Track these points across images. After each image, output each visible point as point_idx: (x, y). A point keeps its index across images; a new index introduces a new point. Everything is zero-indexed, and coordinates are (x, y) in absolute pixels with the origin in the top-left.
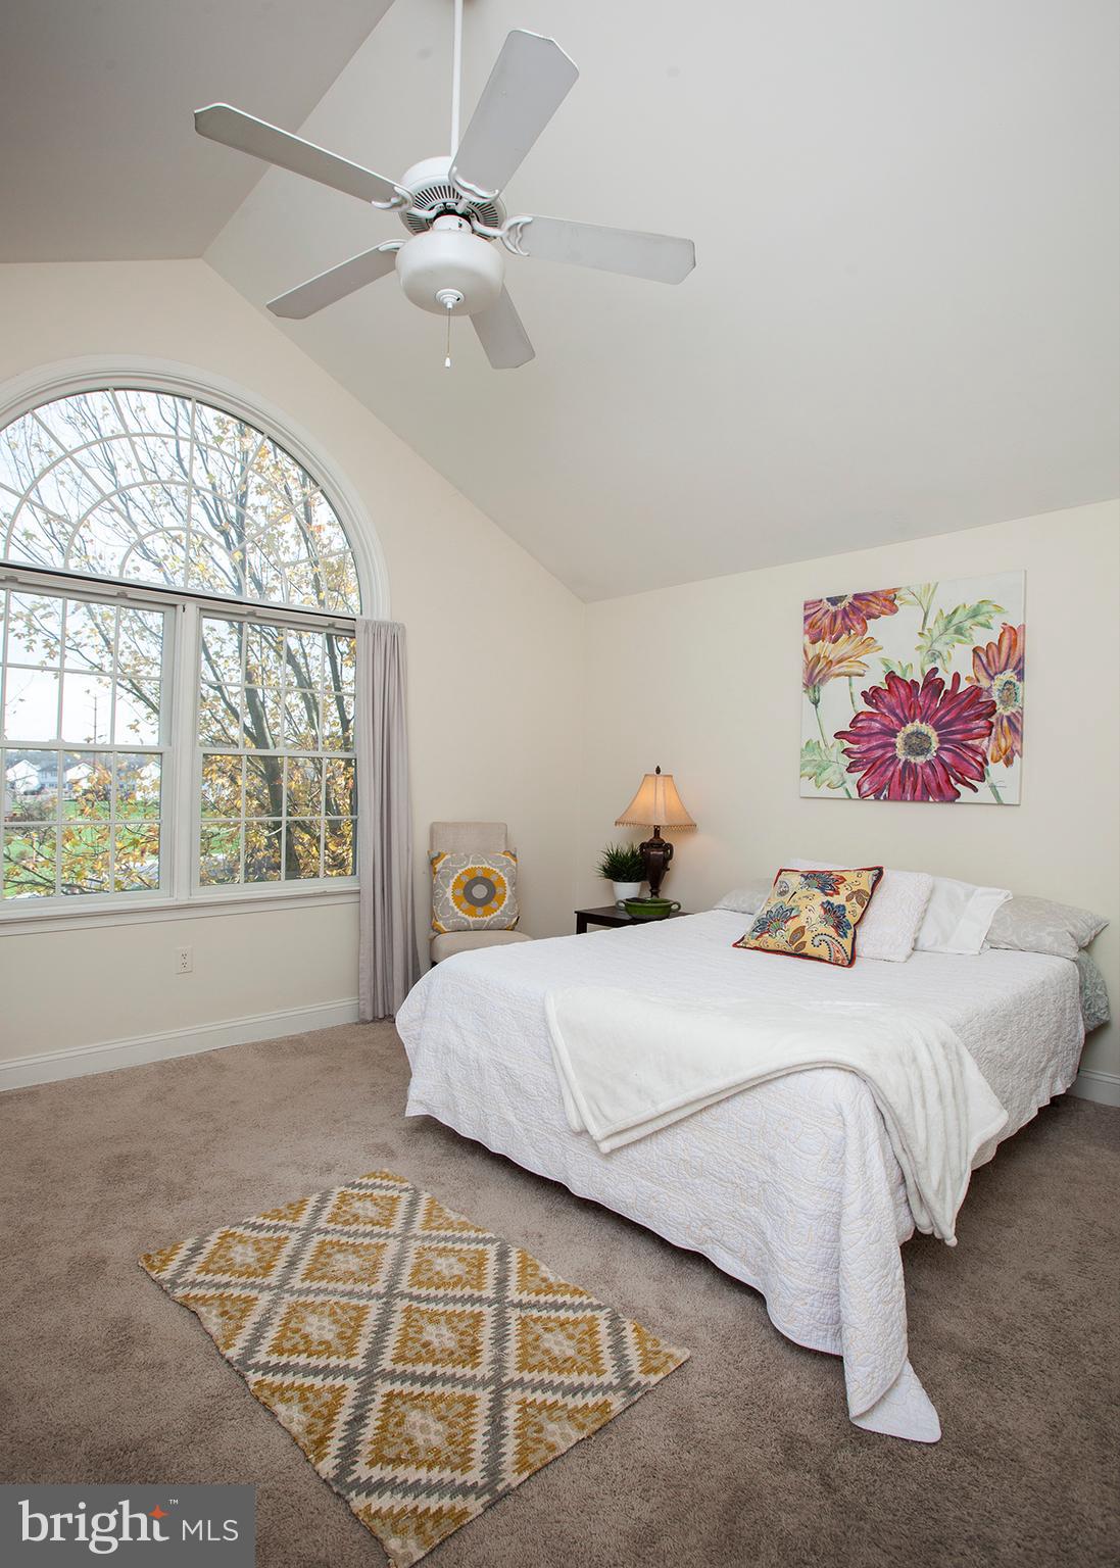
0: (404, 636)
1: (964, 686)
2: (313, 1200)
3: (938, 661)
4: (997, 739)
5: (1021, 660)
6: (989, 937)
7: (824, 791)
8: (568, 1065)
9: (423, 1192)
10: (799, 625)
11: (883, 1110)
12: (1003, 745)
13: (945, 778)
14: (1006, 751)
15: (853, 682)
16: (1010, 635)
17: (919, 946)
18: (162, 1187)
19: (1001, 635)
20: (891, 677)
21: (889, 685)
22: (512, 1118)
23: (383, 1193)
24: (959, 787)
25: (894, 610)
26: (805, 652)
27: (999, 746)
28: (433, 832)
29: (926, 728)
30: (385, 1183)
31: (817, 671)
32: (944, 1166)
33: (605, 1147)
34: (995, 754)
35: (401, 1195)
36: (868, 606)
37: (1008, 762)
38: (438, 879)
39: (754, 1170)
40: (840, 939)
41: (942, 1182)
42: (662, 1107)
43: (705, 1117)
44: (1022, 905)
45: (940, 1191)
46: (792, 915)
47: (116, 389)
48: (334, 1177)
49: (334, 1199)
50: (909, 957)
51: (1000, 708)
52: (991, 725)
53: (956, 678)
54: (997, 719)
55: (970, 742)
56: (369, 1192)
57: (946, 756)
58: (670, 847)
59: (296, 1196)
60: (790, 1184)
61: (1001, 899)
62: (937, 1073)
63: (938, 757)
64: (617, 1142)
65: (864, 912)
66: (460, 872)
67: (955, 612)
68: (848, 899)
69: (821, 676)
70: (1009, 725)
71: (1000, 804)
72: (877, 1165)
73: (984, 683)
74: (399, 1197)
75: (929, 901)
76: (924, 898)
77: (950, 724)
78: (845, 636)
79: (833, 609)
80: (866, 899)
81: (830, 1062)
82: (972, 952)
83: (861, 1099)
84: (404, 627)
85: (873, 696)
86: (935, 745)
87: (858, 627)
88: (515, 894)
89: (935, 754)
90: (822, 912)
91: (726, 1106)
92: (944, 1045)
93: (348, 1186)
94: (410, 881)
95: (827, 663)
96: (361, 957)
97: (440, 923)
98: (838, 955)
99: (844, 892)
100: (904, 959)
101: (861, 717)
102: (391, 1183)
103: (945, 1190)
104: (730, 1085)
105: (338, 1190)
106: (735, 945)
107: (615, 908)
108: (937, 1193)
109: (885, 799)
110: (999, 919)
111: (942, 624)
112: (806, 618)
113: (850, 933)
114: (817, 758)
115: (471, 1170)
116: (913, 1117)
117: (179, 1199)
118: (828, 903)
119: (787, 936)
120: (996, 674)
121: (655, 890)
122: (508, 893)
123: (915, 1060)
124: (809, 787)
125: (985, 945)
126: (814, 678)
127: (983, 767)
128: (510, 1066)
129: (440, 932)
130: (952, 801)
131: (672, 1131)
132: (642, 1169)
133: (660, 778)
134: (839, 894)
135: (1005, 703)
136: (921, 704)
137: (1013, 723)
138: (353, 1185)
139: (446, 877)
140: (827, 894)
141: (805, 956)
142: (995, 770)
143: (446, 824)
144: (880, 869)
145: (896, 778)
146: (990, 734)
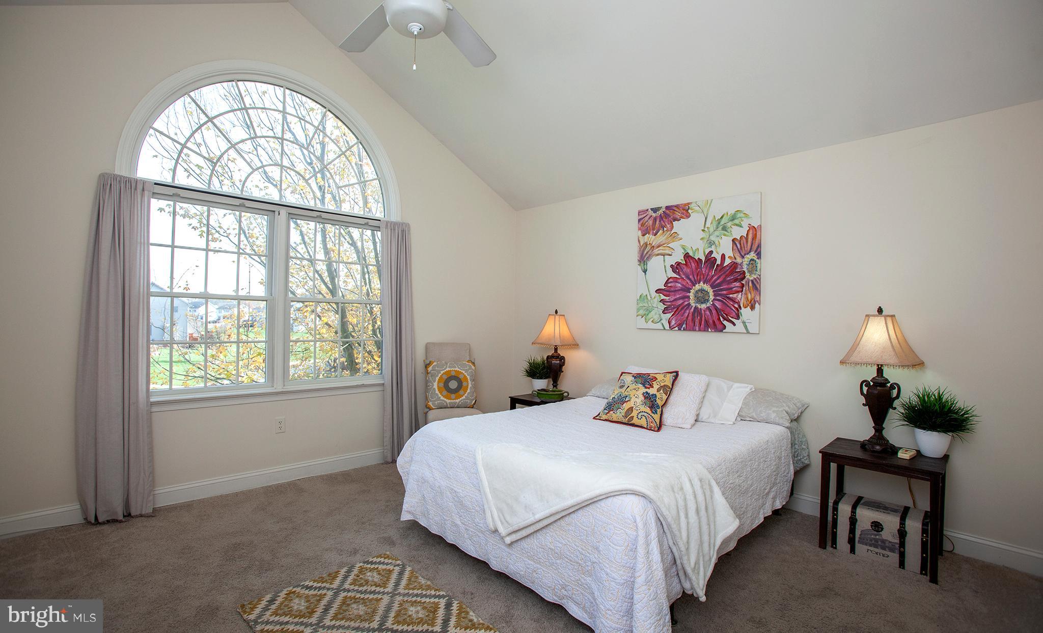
0: (409, 231)
1: (727, 262)
2: (343, 571)
3: (713, 246)
4: (746, 294)
5: (759, 246)
6: (741, 413)
7: (651, 325)
8: (488, 490)
9: (408, 566)
10: (636, 225)
11: (661, 519)
12: (749, 298)
13: (717, 317)
14: (751, 301)
15: (666, 258)
16: (753, 230)
17: (700, 419)
18: (257, 563)
19: (748, 231)
20: (687, 256)
21: (686, 261)
22: (459, 523)
23: (384, 567)
24: (725, 323)
25: (688, 216)
26: (639, 241)
27: (747, 298)
28: (427, 347)
29: (707, 287)
30: (386, 561)
31: (645, 252)
32: (698, 553)
33: (508, 540)
34: (745, 303)
35: (395, 568)
36: (674, 213)
37: (753, 308)
38: (430, 377)
39: (588, 555)
40: (653, 415)
41: (697, 563)
42: (538, 516)
43: (562, 522)
44: (759, 395)
45: (696, 569)
46: (626, 400)
47: (238, 81)
48: (358, 557)
49: (356, 571)
50: (693, 425)
51: (747, 274)
52: (743, 286)
53: (723, 256)
54: (746, 282)
55: (731, 296)
56: (376, 566)
57: (718, 304)
58: (563, 358)
59: (335, 569)
60: (608, 564)
61: (748, 390)
62: (695, 497)
63: (713, 304)
64: (514, 537)
65: (667, 398)
66: (442, 372)
67: (722, 217)
68: (658, 390)
69: (647, 256)
70: (753, 286)
71: (748, 332)
72: (656, 552)
73: (739, 260)
74: (393, 570)
75: (706, 391)
76: (703, 390)
77: (720, 284)
78: (661, 232)
79: (654, 215)
80: (668, 390)
81: (631, 491)
82: (730, 423)
83: (648, 513)
84: (409, 225)
85: (676, 268)
86: (712, 297)
87: (668, 226)
88: (475, 387)
89: (712, 303)
90: (643, 398)
91: (573, 516)
92: (701, 480)
93: (364, 562)
94: (413, 378)
95: (651, 248)
96: (385, 424)
97: (430, 404)
98: (652, 424)
99: (656, 386)
100: (689, 427)
101: (670, 280)
102: (390, 561)
103: (699, 568)
104: (574, 504)
105: (358, 565)
106: (594, 418)
107: (532, 395)
108: (694, 570)
109: (684, 329)
110: (746, 403)
111: (715, 224)
112: (639, 220)
113: (659, 411)
114: (646, 305)
115: (437, 553)
116: (679, 524)
117: (266, 570)
118: (647, 393)
119: (623, 412)
120: (745, 255)
121: (555, 384)
122: (470, 385)
123: (682, 489)
124: (641, 322)
125: (738, 418)
126: (643, 258)
127: (738, 310)
128: (458, 491)
129: (430, 409)
130: (721, 331)
131: (544, 530)
132: (528, 554)
133: (557, 317)
134: (653, 387)
135: (751, 272)
136: (704, 272)
137: (755, 285)
138: (368, 562)
139: (434, 376)
140: (646, 388)
141: (633, 425)
142: (745, 312)
143: (433, 344)
144: (677, 372)
145: (690, 318)
146: (742, 291)
